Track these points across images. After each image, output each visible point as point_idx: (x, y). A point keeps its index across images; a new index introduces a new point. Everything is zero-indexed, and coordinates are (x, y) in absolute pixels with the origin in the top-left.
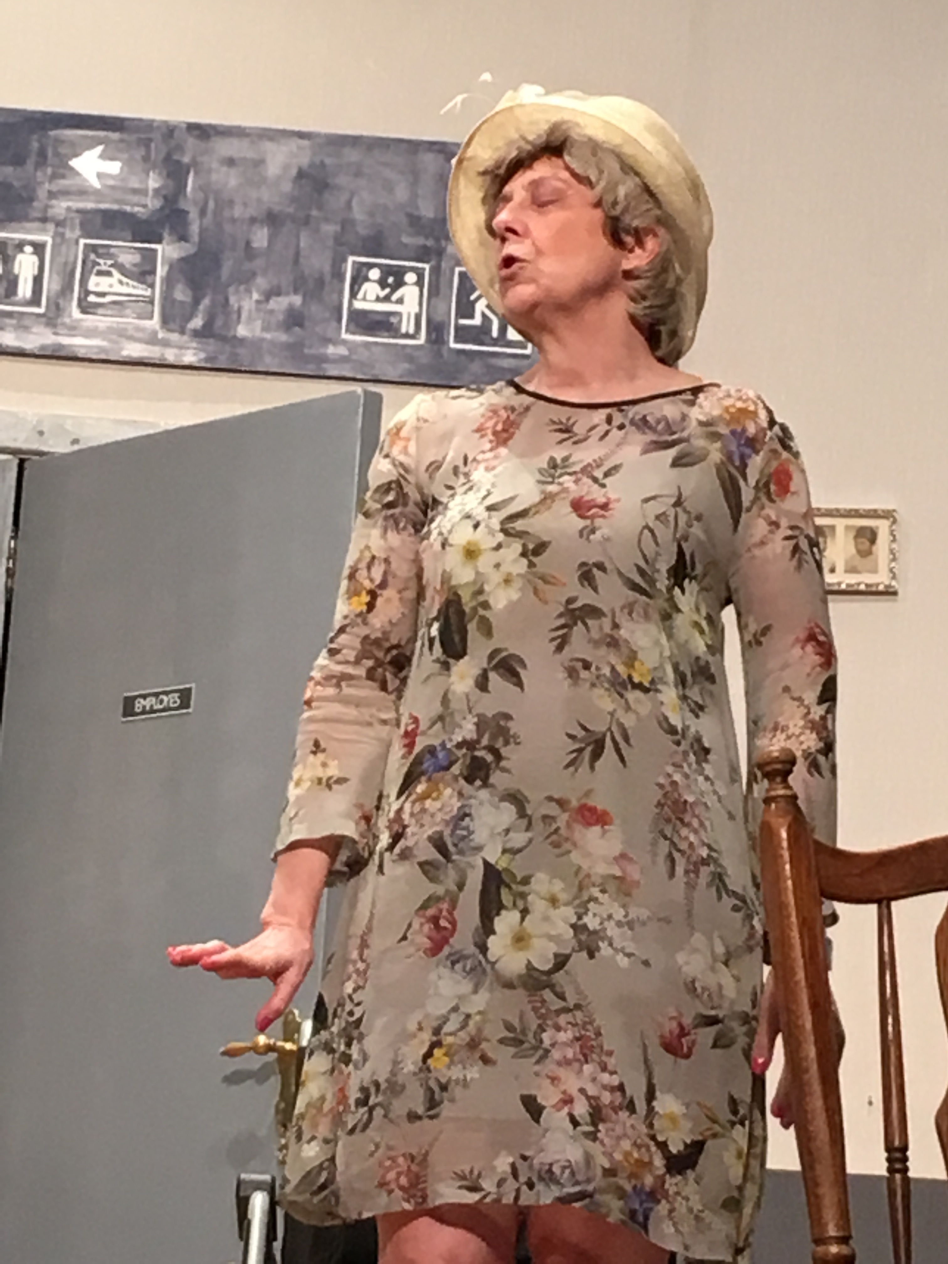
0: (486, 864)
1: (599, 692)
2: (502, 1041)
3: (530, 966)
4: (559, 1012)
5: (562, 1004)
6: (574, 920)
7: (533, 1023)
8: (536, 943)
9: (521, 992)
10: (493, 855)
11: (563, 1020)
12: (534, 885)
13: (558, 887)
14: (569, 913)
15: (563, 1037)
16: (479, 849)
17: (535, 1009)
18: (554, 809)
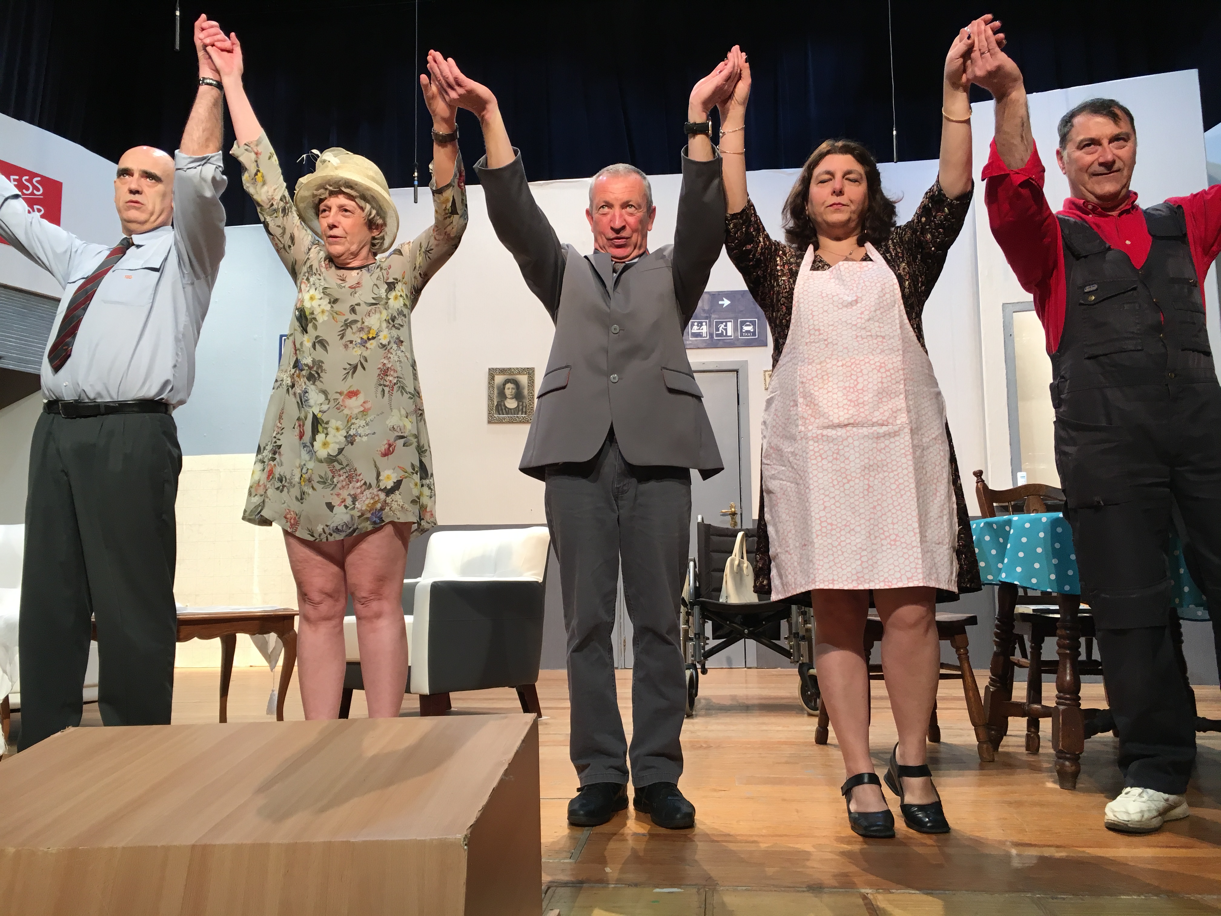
0: (313, 415)
1: (356, 349)
2: (319, 482)
4: (340, 470)
5: (341, 466)
6: (345, 433)
7: (330, 474)
8: (331, 445)
9: (325, 464)
10: (316, 410)
12: (330, 423)
13: (339, 423)
14: (344, 431)
15: (341, 478)
16: (311, 407)
17: (331, 470)
18: (338, 396)
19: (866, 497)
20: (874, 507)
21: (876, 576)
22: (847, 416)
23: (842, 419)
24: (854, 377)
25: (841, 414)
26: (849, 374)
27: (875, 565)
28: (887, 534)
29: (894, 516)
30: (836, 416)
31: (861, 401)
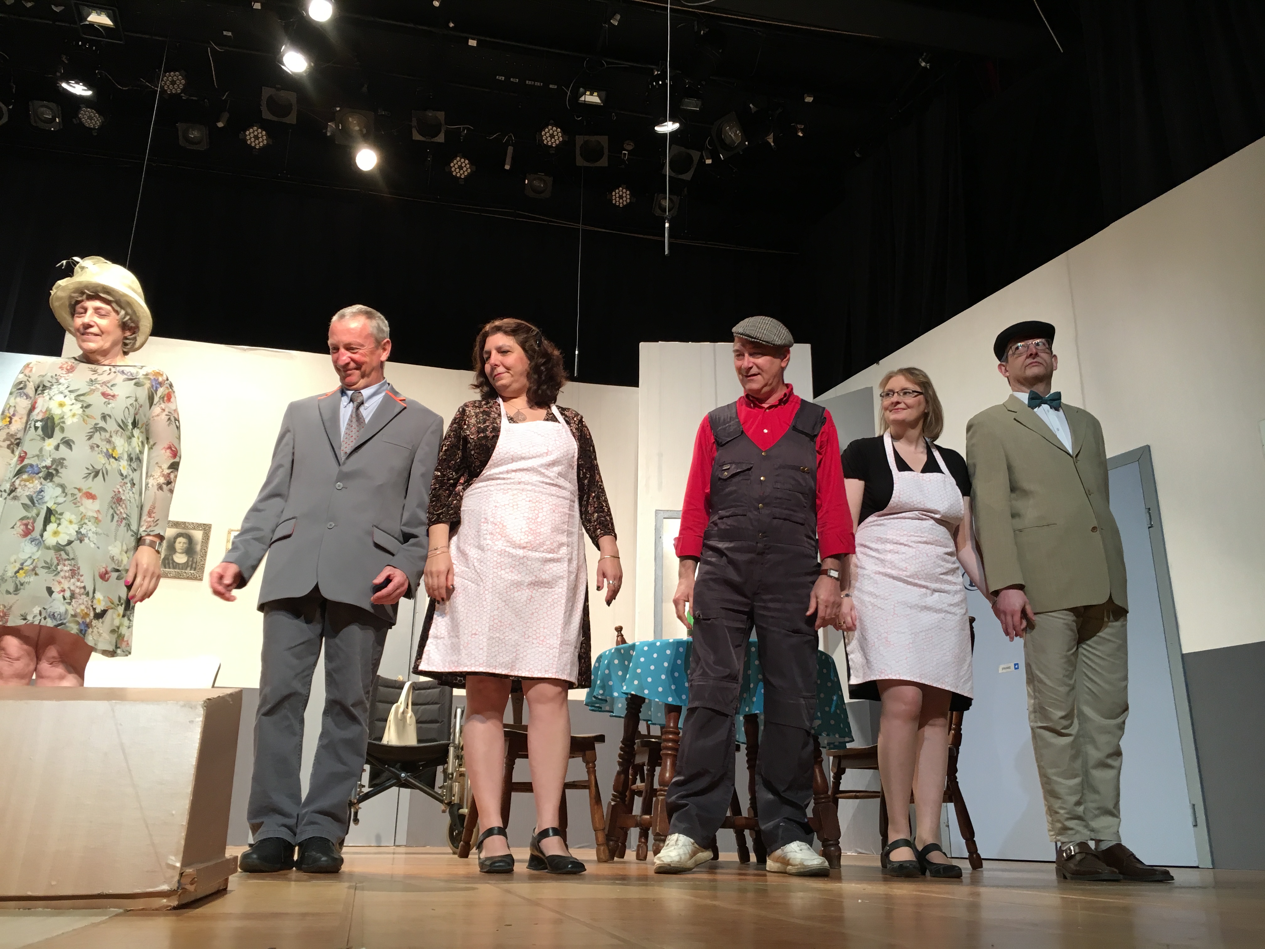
0: (48, 508)
1: (100, 456)
2: (43, 567)
3: (58, 543)
4: (65, 560)
5: (67, 557)
6: (77, 529)
7: (55, 562)
8: (62, 535)
9: (52, 552)
10: (50, 505)
11: (67, 563)
12: (64, 516)
13: (73, 517)
14: (76, 527)
15: (66, 568)
16: (46, 503)
17: (57, 558)
18: (76, 492)
19: (528, 605)
20: (533, 614)
21: (524, 666)
22: (526, 540)
23: (522, 542)
24: (536, 512)
25: (522, 538)
26: (533, 509)
27: (525, 658)
28: (538, 635)
29: (546, 622)
31: (538, 531)
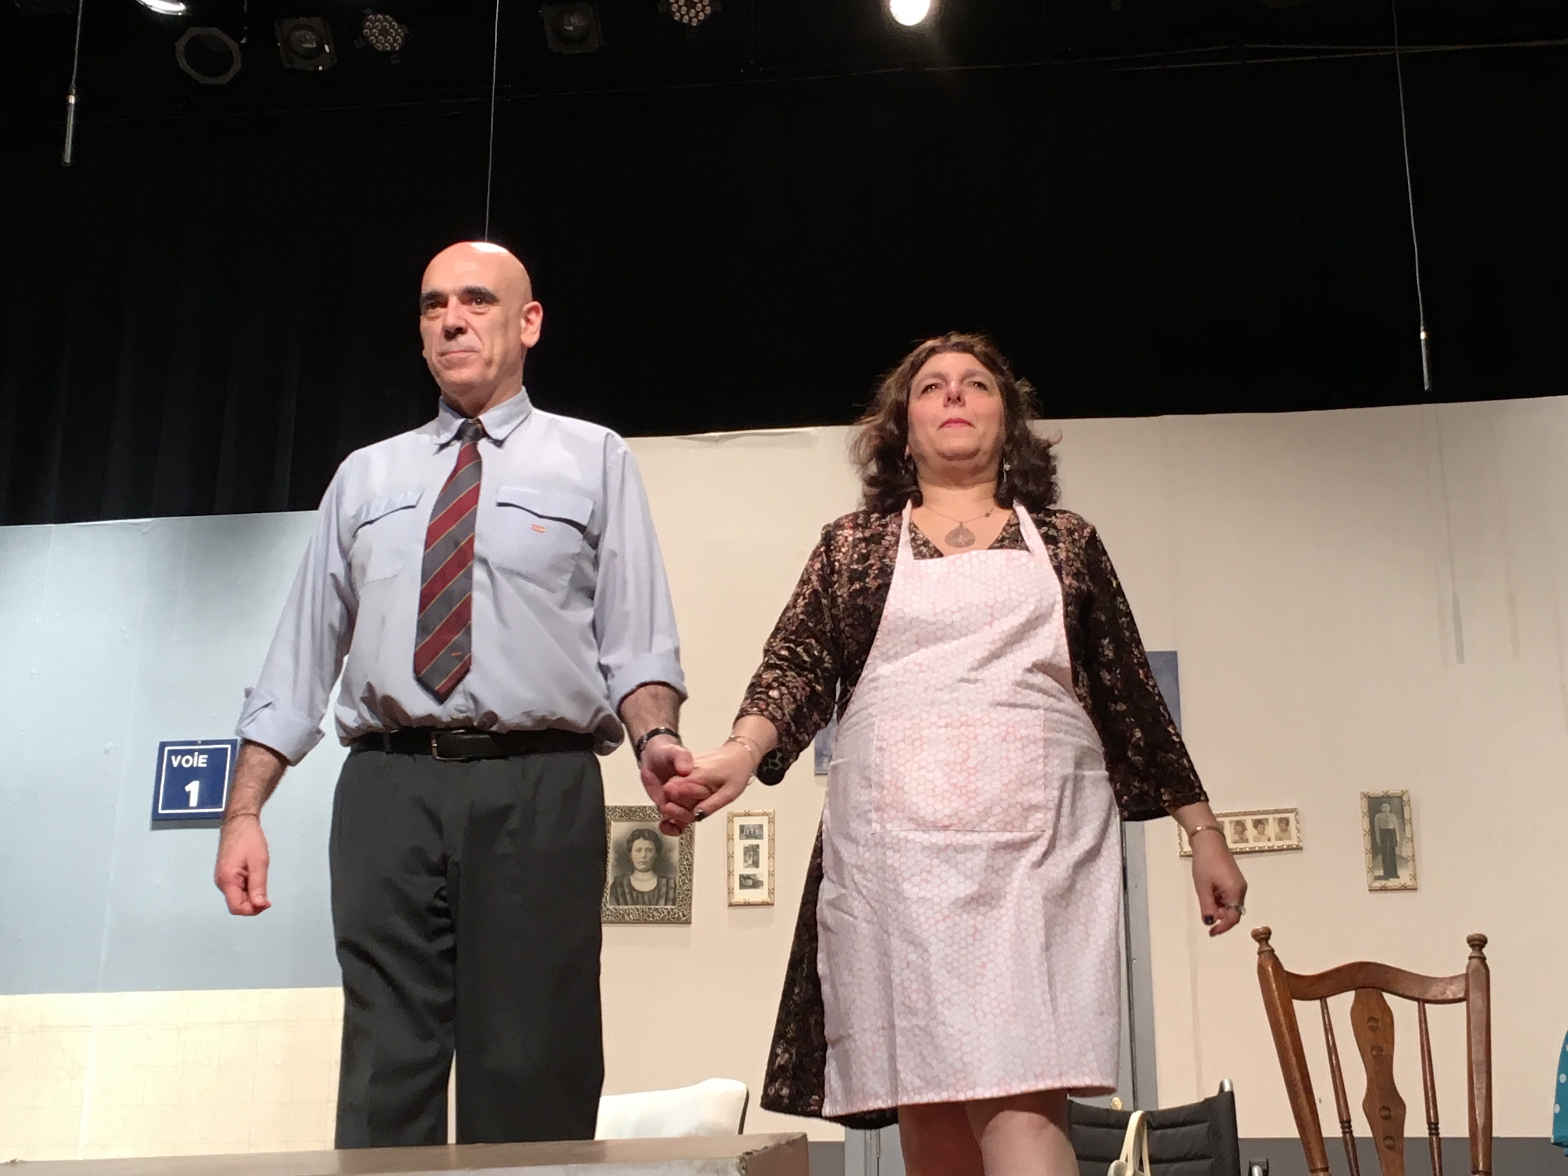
19: (971, 948)
20: (984, 966)
22: (947, 811)
23: (939, 816)
24: (963, 746)
25: (939, 806)
26: (956, 741)
30: (930, 810)
31: (972, 787)
